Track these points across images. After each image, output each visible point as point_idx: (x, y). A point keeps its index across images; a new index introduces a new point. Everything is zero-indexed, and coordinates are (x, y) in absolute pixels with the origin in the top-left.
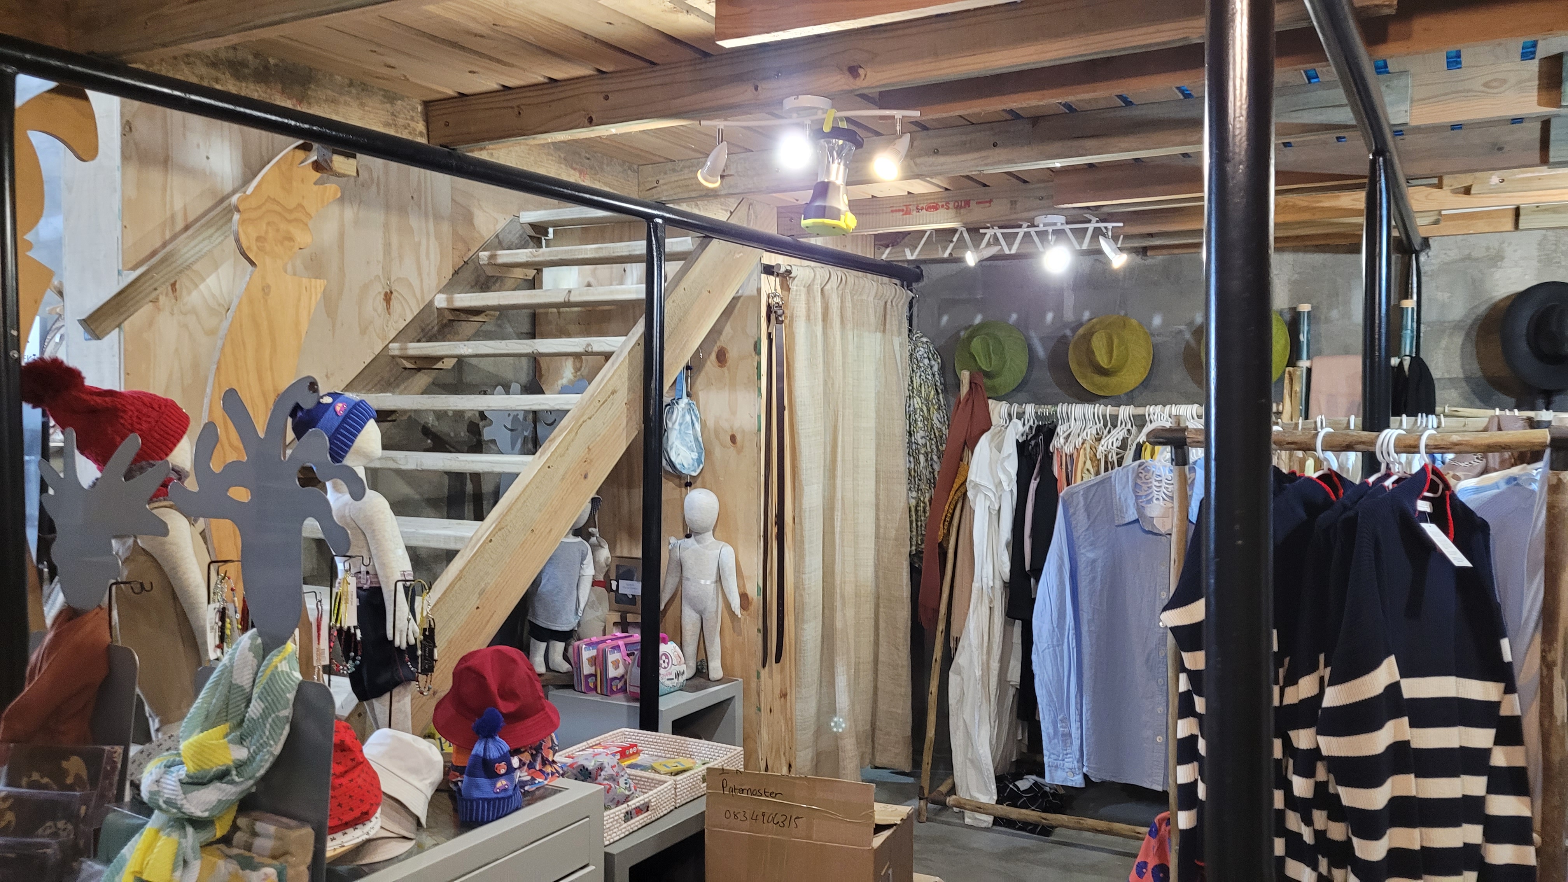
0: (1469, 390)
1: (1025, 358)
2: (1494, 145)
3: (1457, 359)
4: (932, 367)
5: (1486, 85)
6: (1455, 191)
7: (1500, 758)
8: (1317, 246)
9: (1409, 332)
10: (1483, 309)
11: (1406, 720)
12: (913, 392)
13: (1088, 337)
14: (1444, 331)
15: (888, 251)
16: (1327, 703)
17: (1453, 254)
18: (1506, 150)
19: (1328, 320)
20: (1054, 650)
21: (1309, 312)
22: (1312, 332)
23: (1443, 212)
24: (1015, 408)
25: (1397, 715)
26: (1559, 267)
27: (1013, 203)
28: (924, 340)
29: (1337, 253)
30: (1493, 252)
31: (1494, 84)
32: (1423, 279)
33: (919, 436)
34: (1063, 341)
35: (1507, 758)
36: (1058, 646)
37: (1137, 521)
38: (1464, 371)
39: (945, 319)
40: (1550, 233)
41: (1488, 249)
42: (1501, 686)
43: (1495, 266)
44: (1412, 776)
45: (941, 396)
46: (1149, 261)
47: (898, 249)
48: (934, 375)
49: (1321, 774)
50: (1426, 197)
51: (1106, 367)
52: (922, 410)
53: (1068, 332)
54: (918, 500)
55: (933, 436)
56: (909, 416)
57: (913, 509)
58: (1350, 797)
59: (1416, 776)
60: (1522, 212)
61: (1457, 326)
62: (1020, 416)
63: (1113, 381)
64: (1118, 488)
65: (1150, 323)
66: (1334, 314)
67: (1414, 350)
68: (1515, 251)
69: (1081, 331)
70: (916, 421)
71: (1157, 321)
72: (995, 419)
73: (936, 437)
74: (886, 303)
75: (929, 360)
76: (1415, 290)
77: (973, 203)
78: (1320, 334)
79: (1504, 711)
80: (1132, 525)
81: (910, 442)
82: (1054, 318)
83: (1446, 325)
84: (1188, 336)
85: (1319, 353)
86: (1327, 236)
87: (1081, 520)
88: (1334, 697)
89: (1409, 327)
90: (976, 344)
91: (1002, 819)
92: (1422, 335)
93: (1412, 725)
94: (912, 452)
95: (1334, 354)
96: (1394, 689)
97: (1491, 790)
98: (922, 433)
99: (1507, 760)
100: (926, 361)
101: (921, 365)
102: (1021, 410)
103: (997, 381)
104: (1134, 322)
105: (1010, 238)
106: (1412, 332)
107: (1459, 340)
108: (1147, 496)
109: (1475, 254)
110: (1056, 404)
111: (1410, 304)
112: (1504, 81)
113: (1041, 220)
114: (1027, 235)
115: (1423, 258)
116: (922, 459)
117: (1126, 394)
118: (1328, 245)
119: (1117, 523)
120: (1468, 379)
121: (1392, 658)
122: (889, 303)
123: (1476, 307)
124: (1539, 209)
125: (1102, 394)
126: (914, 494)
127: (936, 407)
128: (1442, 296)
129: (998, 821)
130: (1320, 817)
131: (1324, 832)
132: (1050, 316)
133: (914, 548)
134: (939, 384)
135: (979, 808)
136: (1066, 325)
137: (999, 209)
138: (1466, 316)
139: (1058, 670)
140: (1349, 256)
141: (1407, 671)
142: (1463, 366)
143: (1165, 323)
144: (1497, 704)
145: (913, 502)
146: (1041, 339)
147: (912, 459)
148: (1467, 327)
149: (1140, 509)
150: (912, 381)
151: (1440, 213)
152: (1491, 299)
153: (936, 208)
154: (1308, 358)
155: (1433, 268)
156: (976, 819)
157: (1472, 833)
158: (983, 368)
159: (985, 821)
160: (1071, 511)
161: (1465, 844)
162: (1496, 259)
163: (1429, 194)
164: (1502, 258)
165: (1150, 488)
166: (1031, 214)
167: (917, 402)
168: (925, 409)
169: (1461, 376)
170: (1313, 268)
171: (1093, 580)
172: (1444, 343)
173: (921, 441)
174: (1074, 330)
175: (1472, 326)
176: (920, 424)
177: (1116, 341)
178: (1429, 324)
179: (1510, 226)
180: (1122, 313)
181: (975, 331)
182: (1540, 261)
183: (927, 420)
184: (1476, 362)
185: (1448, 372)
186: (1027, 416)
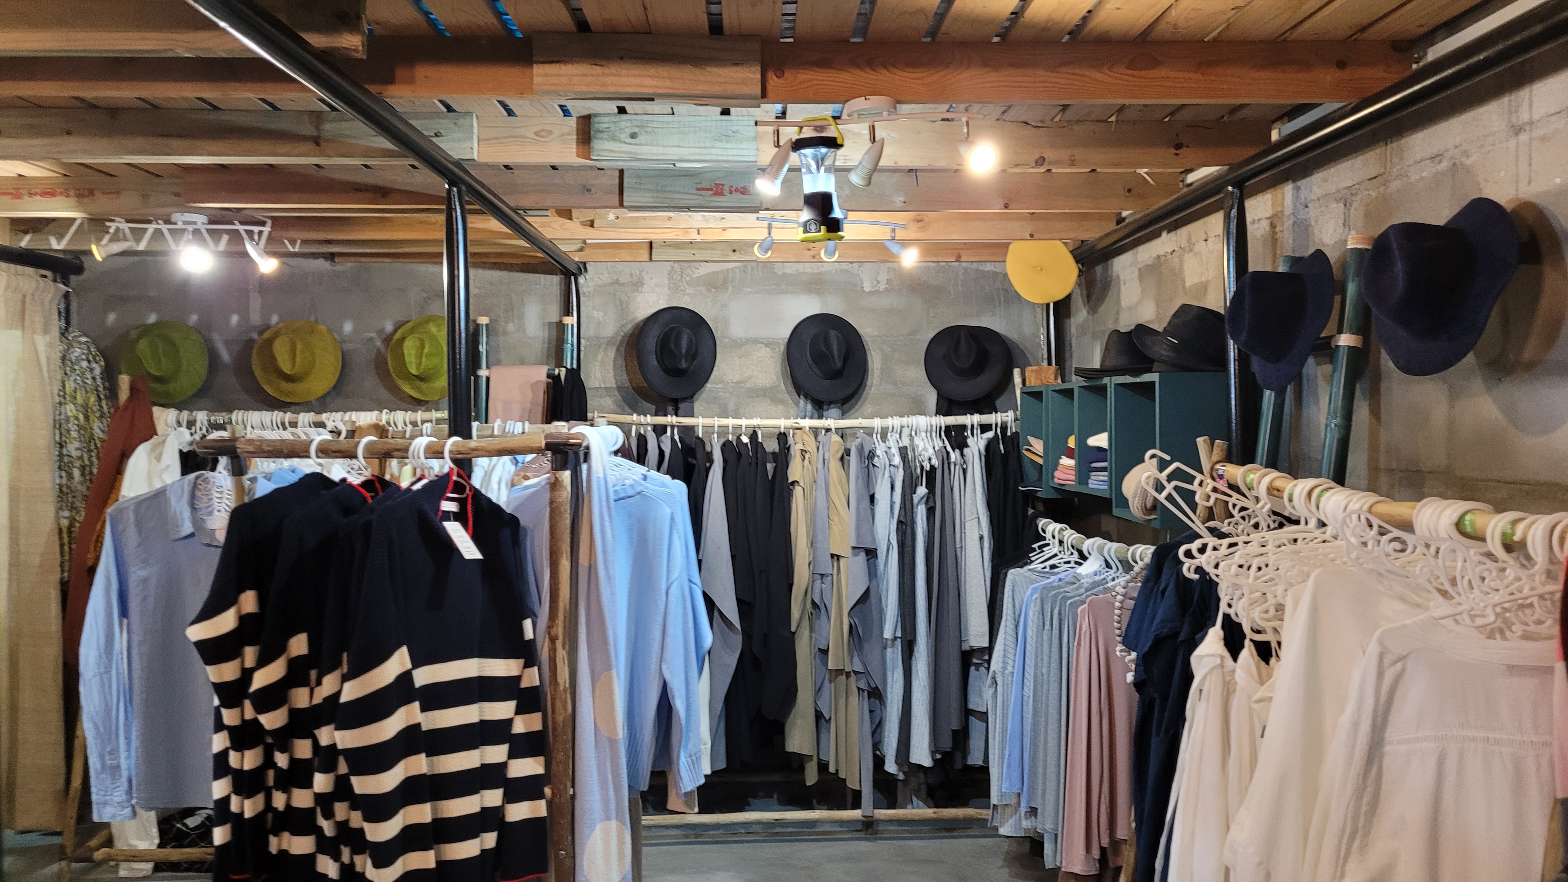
0: (620, 398)
1: (206, 362)
2: (584, 186)
3: (611, 371)
4: (92, 370)
5: (537, 134)
6: (583, 224)
7: (520, 726)
8: (494, 263)
9: (569, 346)
10: (629, 327)
11: (417, 704)
12: (65, 398)
13: (270, 342)
14: (600, 346)
15: (28, 238)
16: (344, 699)
17: (605, 279)
18: (593, 191)
19: (505, 333)
20: (102, 679)
21: (487, 325)
22: (491, 343)
23: (588, 241)
24: (185, 415)
25: (408, 701)
26: (684, 295)
27: (145, 197)
28: (84, 339)
29: (511, 271)
30: (635, 278)
31: (543, 134)
32: (582, 299)
33: (73, 448)
34: (249, 344)
35: (525, 724)
36: (106, 672)
37: (192, 535)
38: (617, 381)
39: (112, 317)
40: (676, 265)
41: (631, 275)
42: (521, 662)
43: (637, 291)
44: (423, 756)
45: (104, 403)
46: (338, 268)
47: (39, 236)
48: (94, 379)
49: (343, 768)
50: (561, 226)
51: (288, 373)
52: (77, 418)
53: (255, 336)
54: (72, 520)
55: (93, 447)
56: (59, 425)
57: (65, 530)
58: (362, 785)
59: (427, 756)
60: (654, 245)
61: (609, 342)
62: (191, 424)
63: (300, 387)
64: (173, 501)
65: (341, 328)
66: (511, 327)
67: (575, 362)
68: (652, 279)
69: (266, 335)
70: (68, 431)
71: (348, 327)
72: (160, 427)
73: (97, 448)
74: (24, 296)
75: (89, 362)
76: (575, 308)
77: (96, 193)
78: (498, 346)
79: (524, 684)
80: (187, 540)
81: (61, 455)
82: (239, 321)
83: (602, 340)
84: (379, 343)
85: (498, 363)
86: (501, 255)
87: (131, 536)
88: (351, 692)
89: (570, 342)
90: (143, 346)
91: (163, 863)
92: (582, 348)
93: (424, 709)
94: (63, 464)
95: (513, 364)
96: (405, 678)
97: (512, 755)
98: (77, 444)
99: (525, 727)
100: (85, 364)
101: (76, 367)
102: (191, 418)
103: (171, 387)
104: (323, 328)
105: (138, 234)
106: (572, 345)
107: (612, 353)
108: (208, 507)
109: (622, 279)
110: (231, 411)
111: (570, 321)
112: (550, 132)
113: (178, 217)
114: (158, 232)
115: (581, 280)
116: (76, 473)
117: (318, 399)
118: (503, 263)
119: (173, 537)
120: (619, 388)
121: (404, 650)
122: (28, 298)
123: (623, 325)
124: (666, 244)
125: (288, 400)
126: (66, 513)
127: (98, 414)
128: (598, 315)
129: (160, 867)
130: (341, 810)
131: (346, 822)
132: (235, 319)
133: (66, 574)
134: (101, 389)
135: (135, 857)
136: (254, 328)
137: (130, 201)
138: (617, 333)
139: (106, 700)
140: (521, 274)
141: (418, 661)
142: (615, 376)
143: (355, 330)
144: (518, 678)
145: (65, 523)
146: (227, 343)
147: (64, 474)
148: (617, 343)
149: (197, 522)
150: (64, 386)
151: (584, 242)
152: (635, 319)
153: (52, 194)
154: (488, 367)
155: (590, 289)
156: (133, 869)
157: (493, 797)
158: (153, 372)
159: (142, 870)
160: (121, 528)
161: (483, 808)
162: (638, 284)
163: (563, 224)
164: (642, 284)
165: (211, 499)
166: (165, 210)
167: (70, 409)
168: (81, 417)
169: (614, 385)
170: (491, 284)
171: (145, 599)
172: (599, 357)
173: (75, 454)
174: (261, 333)
175: (621, 342)
176: (74, 434)
177: (299, 347)
178: (588, 339)
179: (646, 257)
180: (312, 318)
181: (146, 330)
182: (669, 289)
183: (85, 429)
184: (625, 374)
185: (604, 382)
186: (198, 424)
